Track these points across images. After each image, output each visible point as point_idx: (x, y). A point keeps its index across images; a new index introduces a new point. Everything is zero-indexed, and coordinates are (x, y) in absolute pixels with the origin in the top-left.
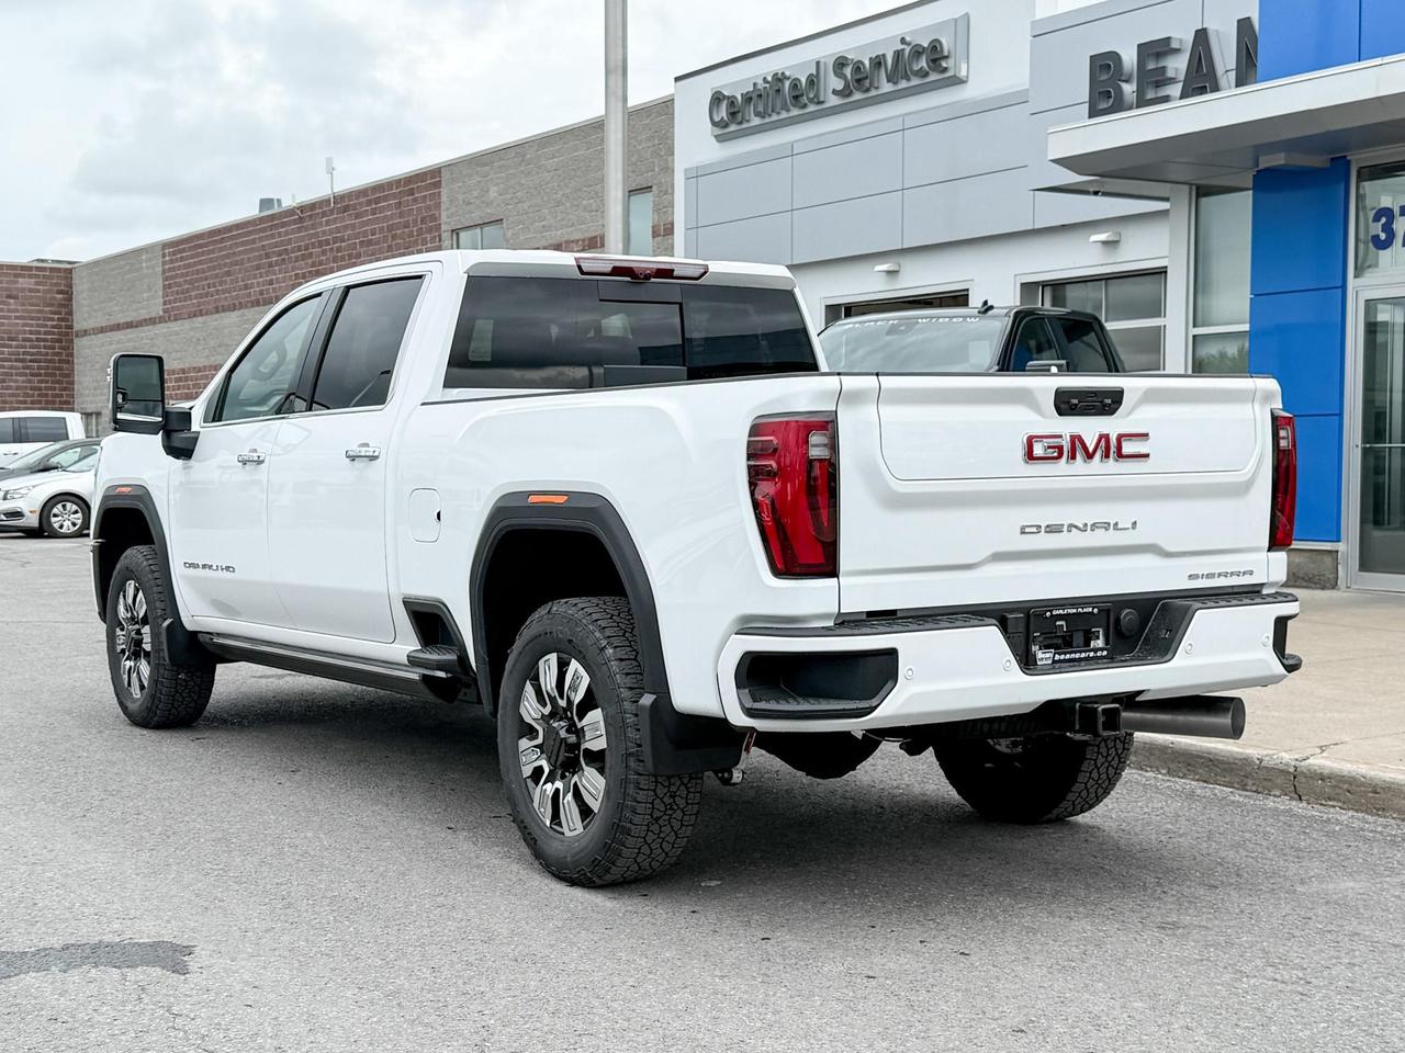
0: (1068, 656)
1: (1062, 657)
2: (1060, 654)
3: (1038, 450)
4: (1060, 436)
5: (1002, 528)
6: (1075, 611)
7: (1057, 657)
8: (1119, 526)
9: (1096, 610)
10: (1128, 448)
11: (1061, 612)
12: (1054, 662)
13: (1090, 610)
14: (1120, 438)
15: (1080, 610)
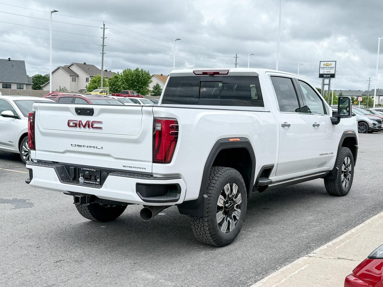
0: (88, 182)
1: (86, 182)
2: (86, 181)
3: (71, 124)
4: (76, 121)
5: (66, 144)
6: (89, 169)
7: (85, 181)
8: (97, 148)
9: (95, 171)
10: (95, 125)
11: (85, 169)
12: (84, 182)
13: (93, 170)
14: (93, 122)
15: (90, 169)
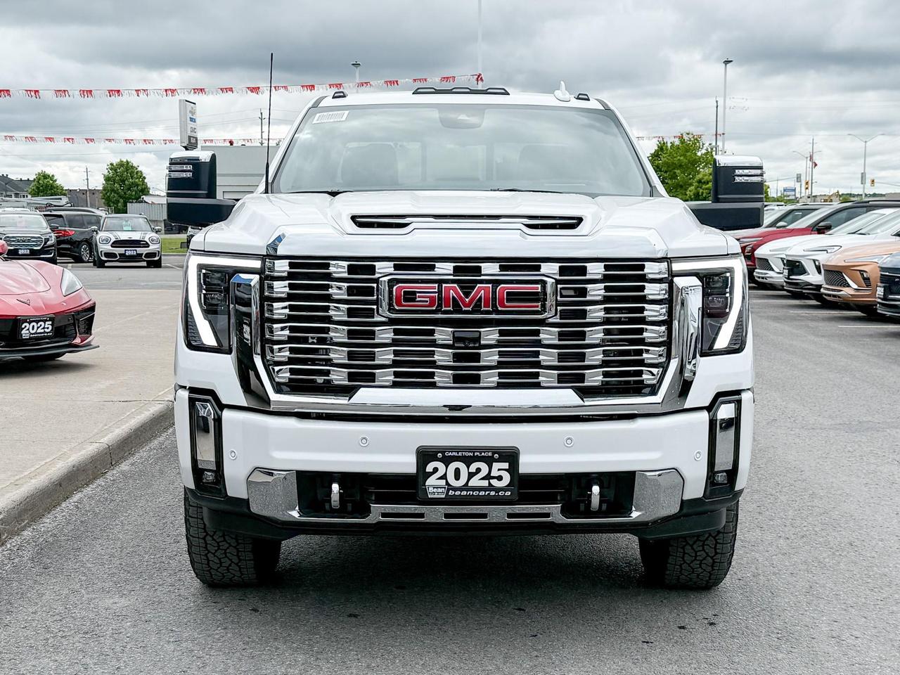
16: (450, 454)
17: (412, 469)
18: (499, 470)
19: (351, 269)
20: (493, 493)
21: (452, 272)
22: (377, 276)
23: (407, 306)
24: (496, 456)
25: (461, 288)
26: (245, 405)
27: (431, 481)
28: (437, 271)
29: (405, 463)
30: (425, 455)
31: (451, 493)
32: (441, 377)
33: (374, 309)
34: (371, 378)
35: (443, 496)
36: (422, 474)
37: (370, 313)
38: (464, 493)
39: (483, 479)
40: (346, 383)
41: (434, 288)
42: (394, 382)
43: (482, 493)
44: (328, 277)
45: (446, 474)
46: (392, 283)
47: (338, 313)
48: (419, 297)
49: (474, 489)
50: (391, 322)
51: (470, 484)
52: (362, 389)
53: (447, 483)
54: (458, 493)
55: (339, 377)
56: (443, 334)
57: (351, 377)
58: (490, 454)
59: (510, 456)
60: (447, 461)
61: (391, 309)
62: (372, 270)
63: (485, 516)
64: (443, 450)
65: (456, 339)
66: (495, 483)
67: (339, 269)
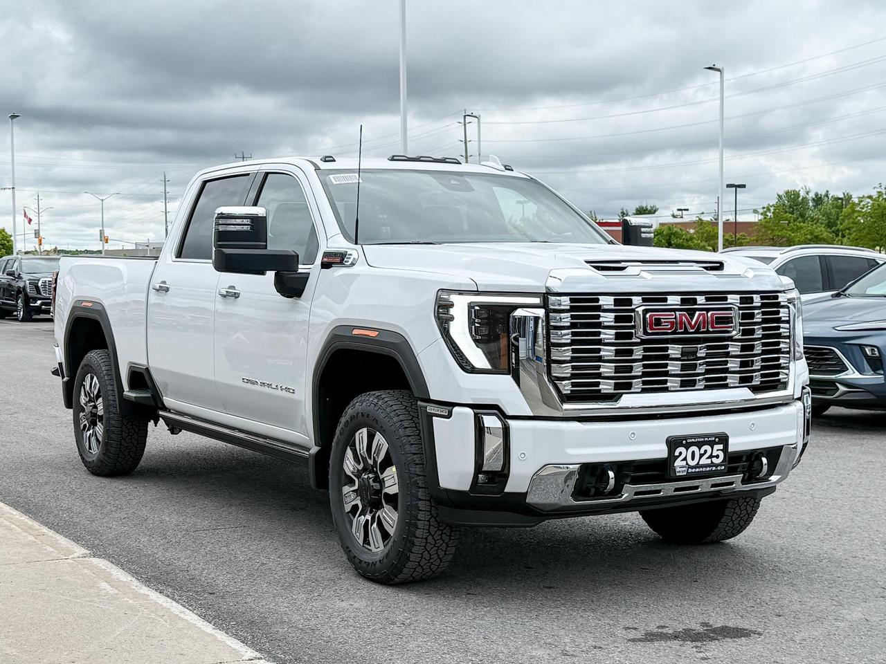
16: (690, 441)
17: (665, 455)
18: (717, 450)
19: (617, 302)
20: (714, 468)
21: (679, 303)
22: (633, 307)
23: (657, 329)
24: (717, 440)
25: (689, 315)
26: (531, 414)
27: (678, 463)
28: (669, 302)
29: (659, 450)
30: (673, 443)
31: (690, 470)
32: (673, 383)
33: (632, 333)
34: (629, 386)
35: (685, 474)
36: (672, 457)
37: (630, 336)
38: (697, 470)
39: (708, 458)
40: (612, 391)
41: (672, 315)
42: (642, 389)
43: (708, 469)
44: (599, 308)
45: (686, 457)
46: (646, 311)
47: (608, 335)
48: (664, 322)
49: (703, 466)
50: (643, 342)
51: (700, 463)
52: (624, 395)
53: (687, 464)
54: (694, 470)
55: (606, 387)
56: (674, 350)
57: (617, 386)
58: (713, 439)
59: (723, 439)
60: (687, 447)
61: (645, 333)
62: (630, 302)
63: (697, 487)
64: (686, 438)
65: (683, 354)
66: (715, 460)
67: (606, 302)
